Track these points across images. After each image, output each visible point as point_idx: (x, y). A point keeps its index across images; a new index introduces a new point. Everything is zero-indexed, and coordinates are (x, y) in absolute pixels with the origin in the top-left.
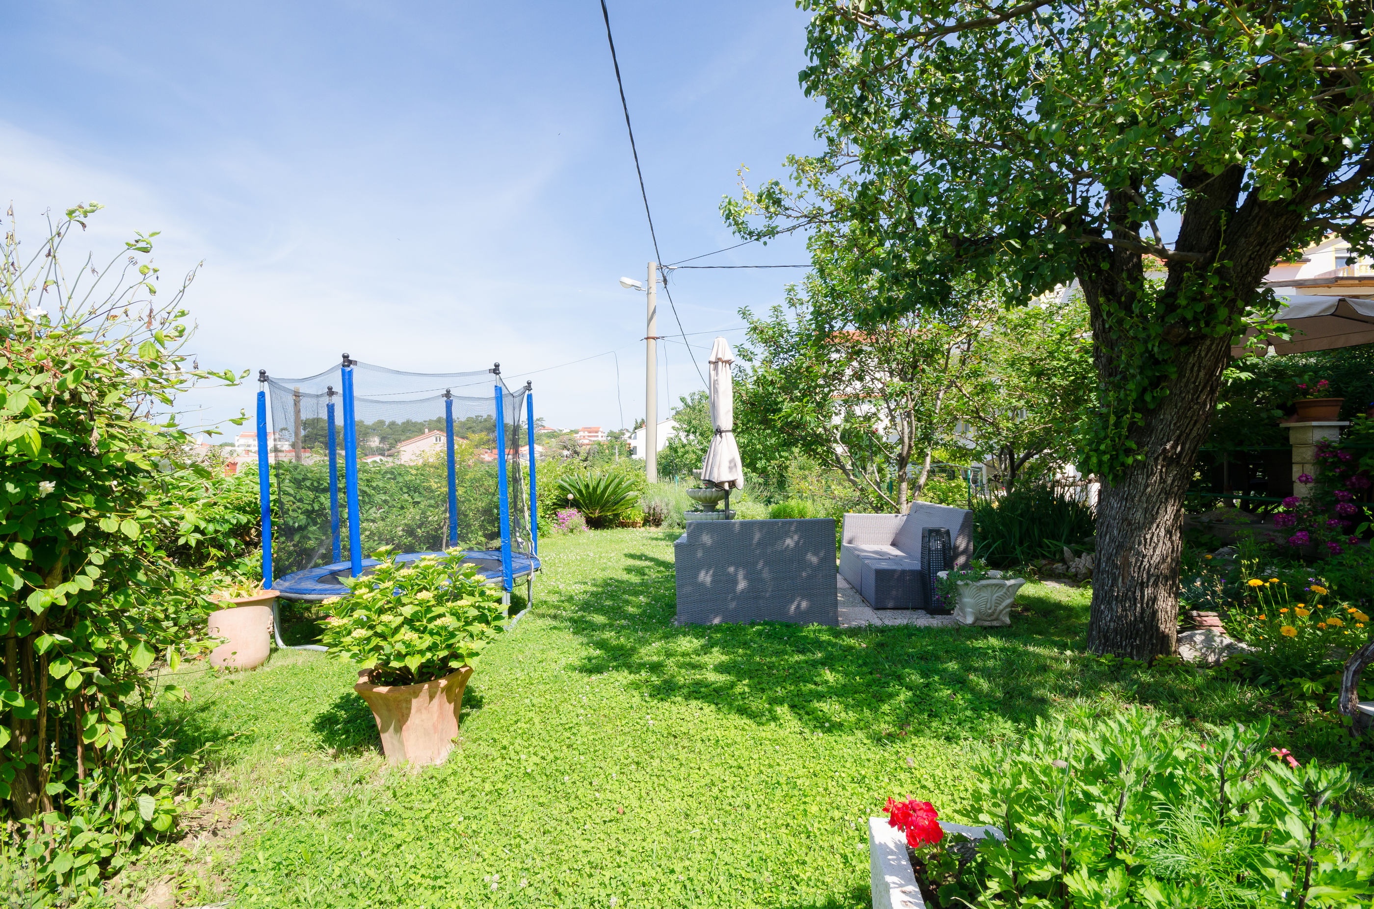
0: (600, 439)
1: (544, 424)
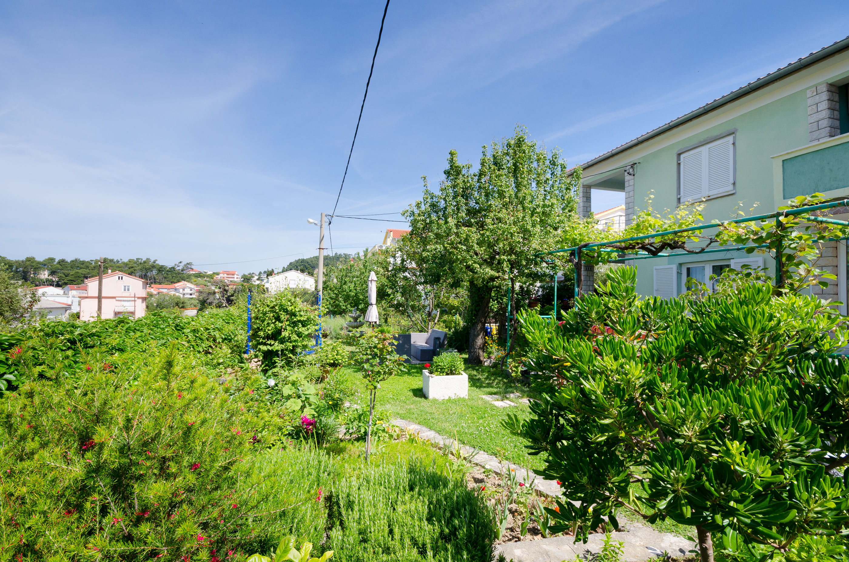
0: (235, 279)
1: (193, 267)
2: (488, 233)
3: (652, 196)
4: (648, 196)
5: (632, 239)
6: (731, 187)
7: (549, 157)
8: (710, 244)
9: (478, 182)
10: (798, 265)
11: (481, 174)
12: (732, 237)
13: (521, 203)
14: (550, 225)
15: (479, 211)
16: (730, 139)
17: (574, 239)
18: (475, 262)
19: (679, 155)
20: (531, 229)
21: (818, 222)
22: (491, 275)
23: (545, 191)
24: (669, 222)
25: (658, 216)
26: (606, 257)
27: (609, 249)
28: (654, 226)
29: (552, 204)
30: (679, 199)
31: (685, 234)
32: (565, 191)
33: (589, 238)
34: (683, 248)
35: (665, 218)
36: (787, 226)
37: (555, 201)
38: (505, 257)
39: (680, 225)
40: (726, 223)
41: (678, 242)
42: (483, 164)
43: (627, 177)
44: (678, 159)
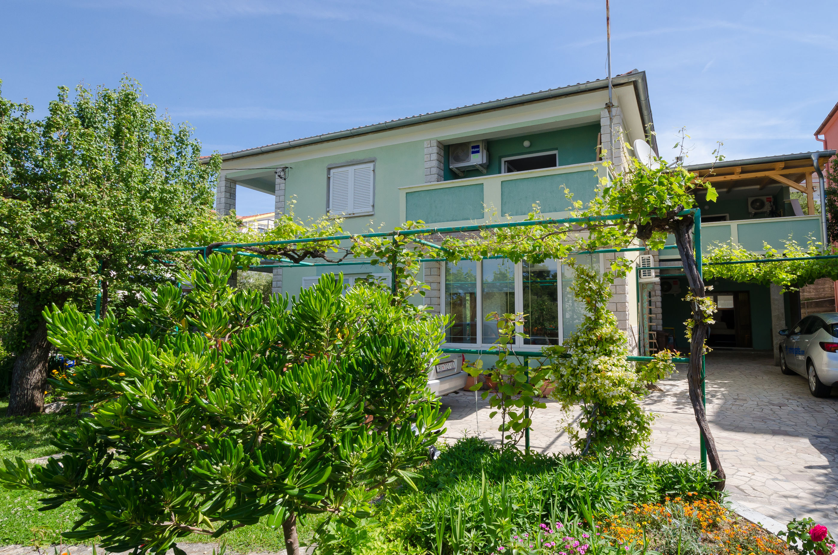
2: (57, 213)
3: (295, 201)
4: (290, 200)
5: (272, 243)
6: (371, 209)
7: (175, 131)
8: (346, 256)
9: (44, 135)
10: (406, 277)
11: (49, 126)
12: (364, 250)
13: (125, 181)
14: (171, 217)
15: (44, 178)
16: (371, 165)
17: (204, 238)
18: (26, 254)
19: (329, 169)
20: (139, 217)
21: (421, 244)
22: (60, 275)
23: (167, 173)
24: (311, 230)
25: (302, 222)
26: (246, 262)
27: (248, 253)
28: (296, 232)
29: (175, 190)
30: (328, 210)
31: (325, 243)
32: (197, 179)
33: (224, 237)
34: (323, 257)
35: (309, 227)
36: (400, 243)
37: (180, 188)
38: (90, 251)
39: (321, 234)
40: (356, 236)
41: (318, 251)
42: (54, 110)
43: (278, 181)
44: (329, 173)
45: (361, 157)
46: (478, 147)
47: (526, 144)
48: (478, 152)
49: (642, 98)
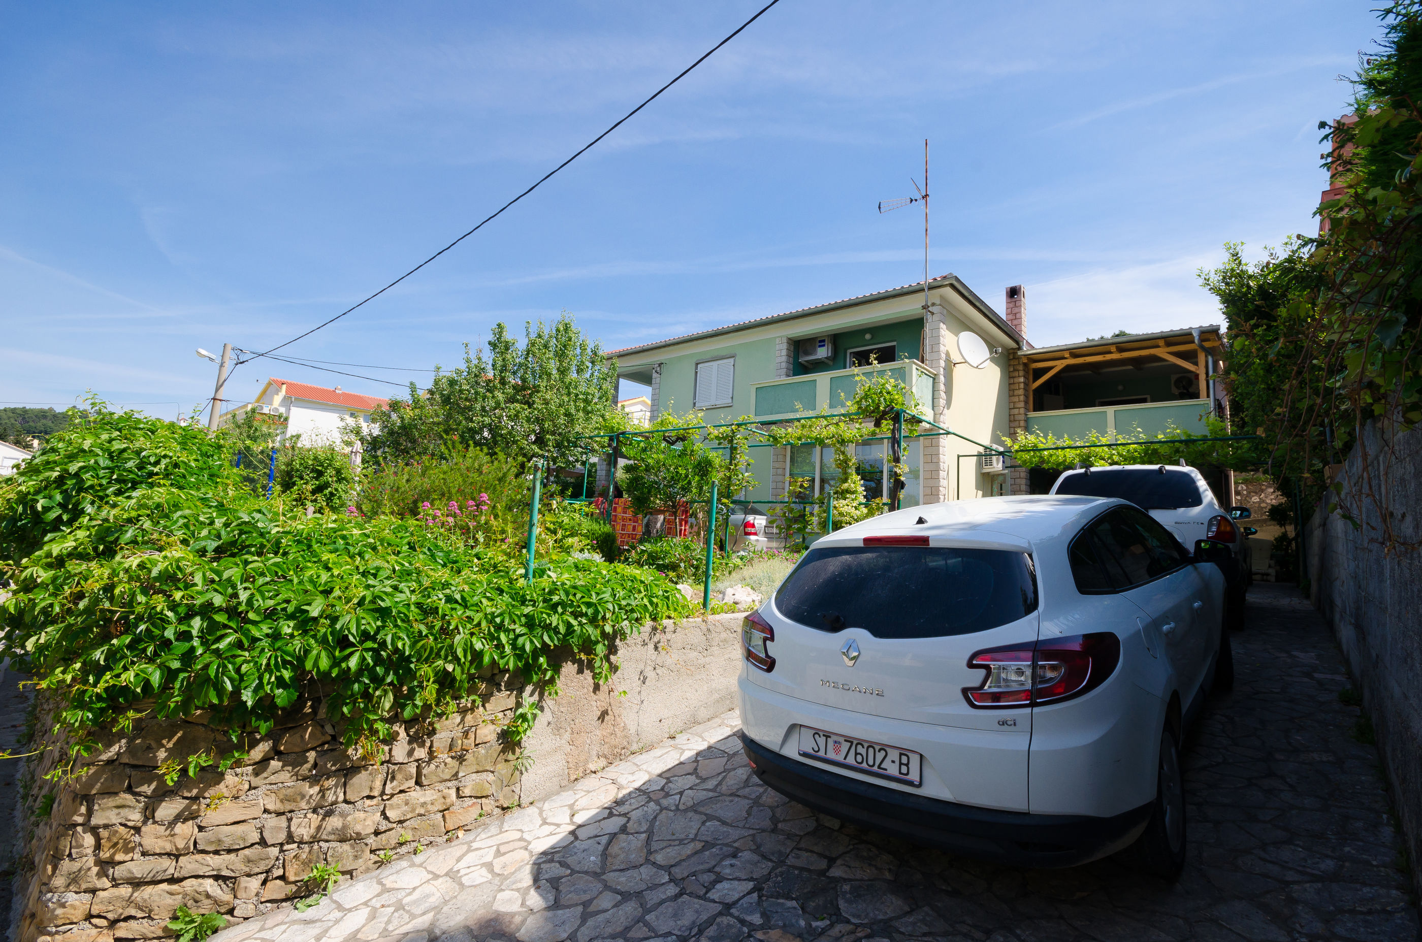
4: (669, 401)
5: (657, 431)
6: (730, 401)
7: (591, 346)
11: (528, 353)
16: (732, 360)
17: (613, 427)
19: (697, 364)
20: (575, 414)
24: (682, 422)
25: (674, 414)
27: (640, 439)
28: (673, 422)
30: (695, 404)
31: (691, 431)
32: (602, 381)
33: (625, 427)
35: (680, 417)
39: (689, 425)
40: (709, 426)
41: (683, 437)
43: (655, 375)
44: (696, 368)
45: (724, 353)
46: (824, 341)
47: (868, 336)
48: (824, 346)
49: (966, 294)
